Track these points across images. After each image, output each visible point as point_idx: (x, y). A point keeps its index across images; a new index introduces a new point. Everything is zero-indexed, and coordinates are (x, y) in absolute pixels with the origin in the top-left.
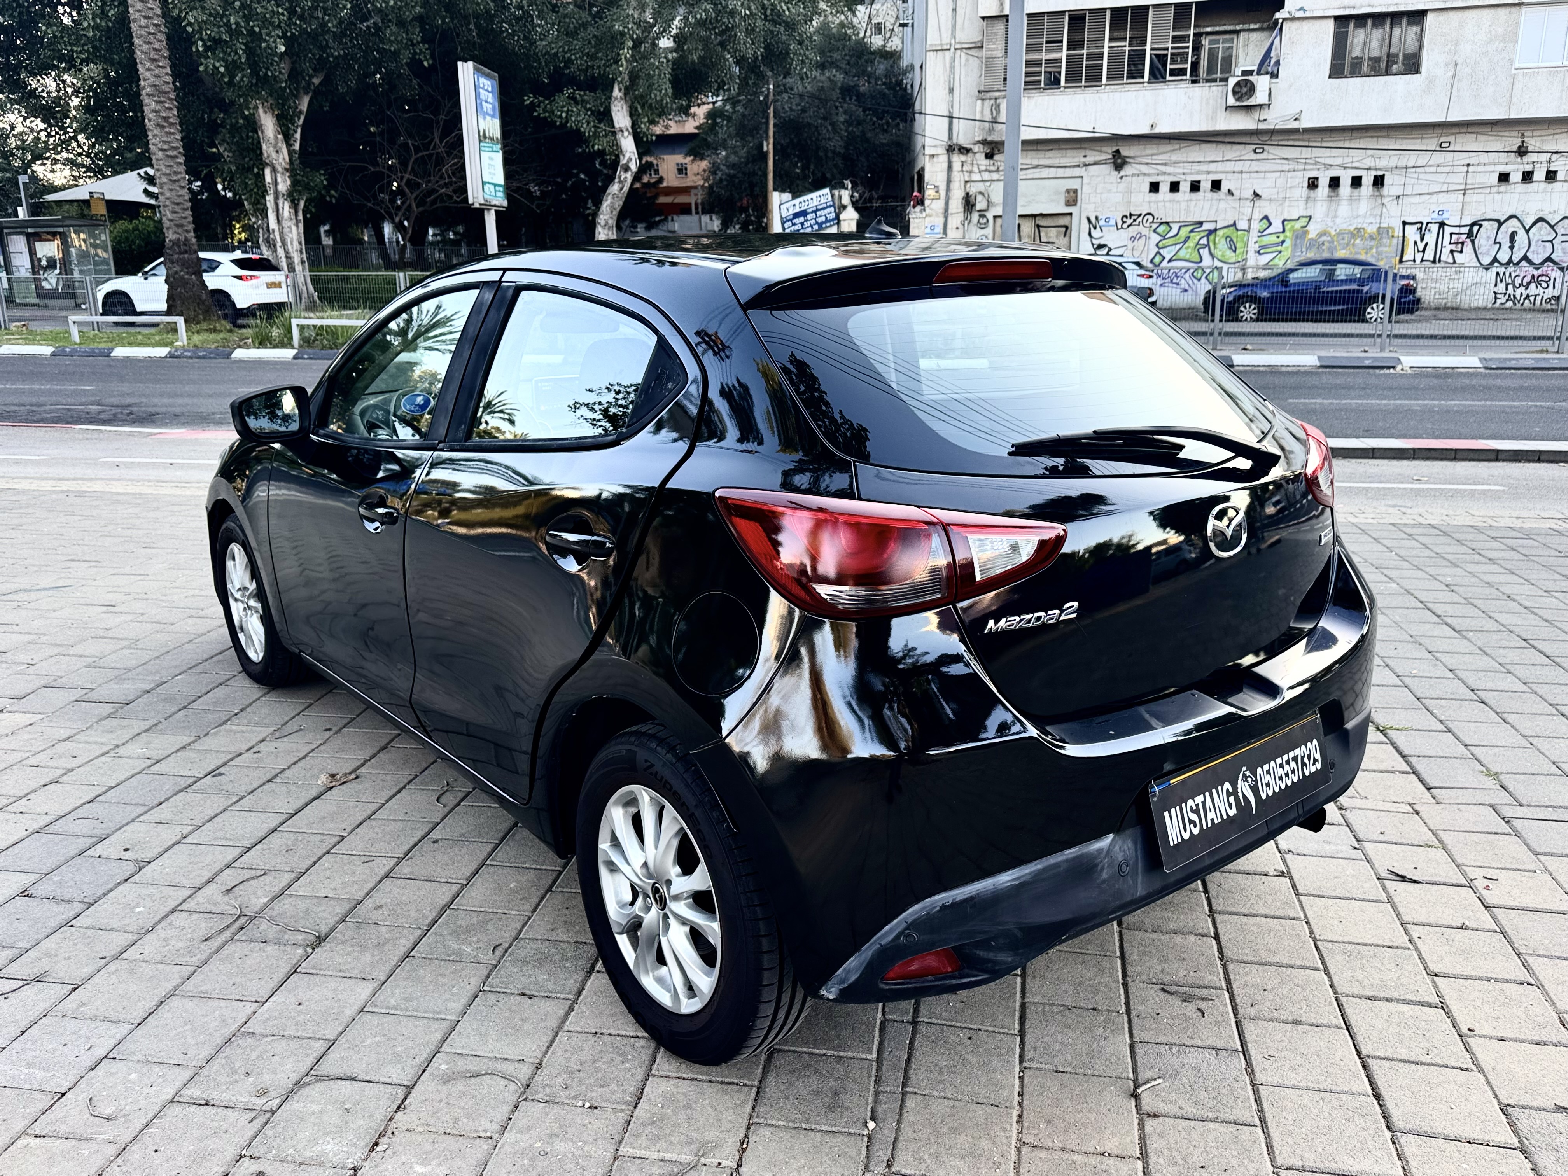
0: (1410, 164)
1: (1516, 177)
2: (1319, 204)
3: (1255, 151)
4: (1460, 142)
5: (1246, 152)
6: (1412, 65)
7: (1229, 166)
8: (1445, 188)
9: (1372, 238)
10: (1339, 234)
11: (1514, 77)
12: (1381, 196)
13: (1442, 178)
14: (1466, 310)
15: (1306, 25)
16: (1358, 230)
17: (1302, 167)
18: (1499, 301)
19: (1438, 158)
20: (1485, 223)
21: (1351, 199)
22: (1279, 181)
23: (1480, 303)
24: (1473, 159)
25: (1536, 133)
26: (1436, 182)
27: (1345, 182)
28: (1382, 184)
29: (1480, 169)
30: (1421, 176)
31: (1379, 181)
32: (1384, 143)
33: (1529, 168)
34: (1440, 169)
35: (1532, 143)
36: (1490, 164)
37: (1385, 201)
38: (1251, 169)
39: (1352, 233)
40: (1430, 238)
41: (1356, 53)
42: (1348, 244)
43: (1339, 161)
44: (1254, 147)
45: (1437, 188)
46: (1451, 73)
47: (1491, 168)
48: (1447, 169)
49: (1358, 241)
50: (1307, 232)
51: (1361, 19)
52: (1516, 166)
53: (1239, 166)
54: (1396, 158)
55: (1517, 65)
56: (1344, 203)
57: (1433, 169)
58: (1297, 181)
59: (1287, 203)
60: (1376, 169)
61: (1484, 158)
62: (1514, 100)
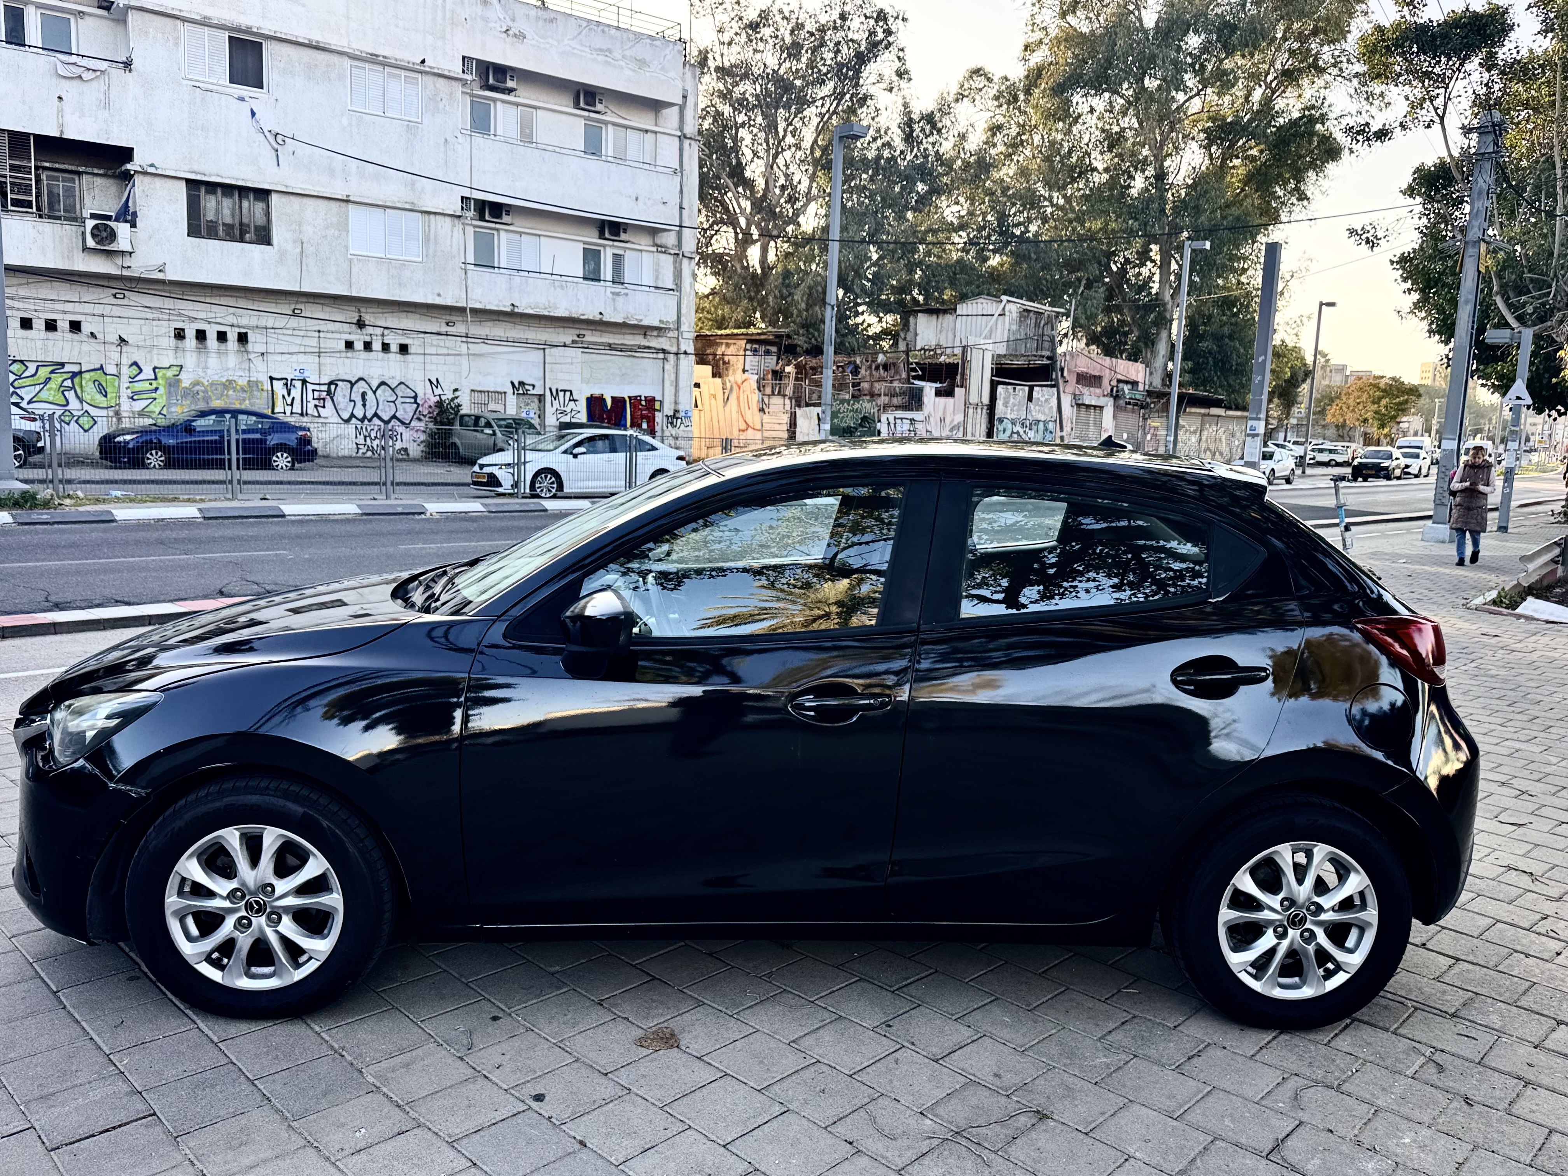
0: (270, 325)
1: (359, 345)
2: (188, 355)
3: (115, 296)
4: (310, 310)
5: (105, 296)
6: (264, 237)
7: (88, 308)
8: (302, 349)
9: (243, 390)
10: (212, 384)
11: (351, 261)
12: (247, 352)
13: (298, 340)
14: (334, 458)
15: (158, 182)
16: (230, 382)
17: (167, 317)
18: (361, 451)
19: (294, 322)
20: (340, 383)
21: (219, 352)
22: (144, 329)
23: (346, 453)
24: (324, 326)
25: (369, 310)
26: (294, 343)
27: (211, 336)
28: (247, 342)
29: (329, 335)
30: (280, 337)
31: (243, 338)
32: (242, 303)
33: (368, 339)
34: (295, 333)
35: (368, 318)
36: (336, 332)
37: (251, 356)
38: (112, 314)
39: (224, 385)
40: (296, 393)
41: (210, 216)
42: (222, 395)
43: (202, 315)
44: (114, 291)
45: (295, 349)
46: (299, 250)
47: (338, 336)
48: (301, 333)
49: (231, 392)
50: (179, 381)
51: (212, 187)
52: (358, 337)
53: (99, 309)
54: (256, 318)
55: (351, 251)
56: (214, 355)
57: (290, 332)
58: (163, 330)
59: (155, 351)
60: (239, 327)
61: (331, 326)
62: (353, 280)
